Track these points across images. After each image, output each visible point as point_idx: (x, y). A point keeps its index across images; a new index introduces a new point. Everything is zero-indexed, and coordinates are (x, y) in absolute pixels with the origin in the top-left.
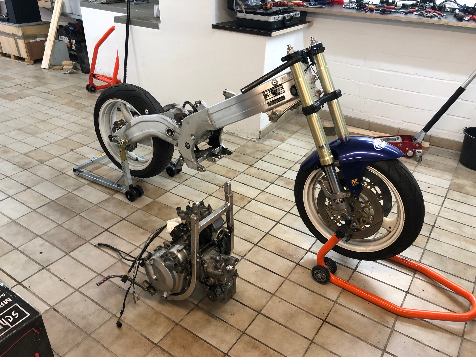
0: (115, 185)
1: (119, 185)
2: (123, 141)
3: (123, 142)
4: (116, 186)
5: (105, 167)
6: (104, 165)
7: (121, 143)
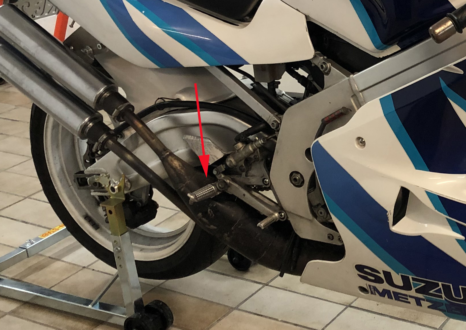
0: (92, 306)
1: (103, 306)
2: (116, 184)
3: (116, 187)
4: (97, 308)
5: (57, 265)
6: (54, 259)
7: (113, 189)
